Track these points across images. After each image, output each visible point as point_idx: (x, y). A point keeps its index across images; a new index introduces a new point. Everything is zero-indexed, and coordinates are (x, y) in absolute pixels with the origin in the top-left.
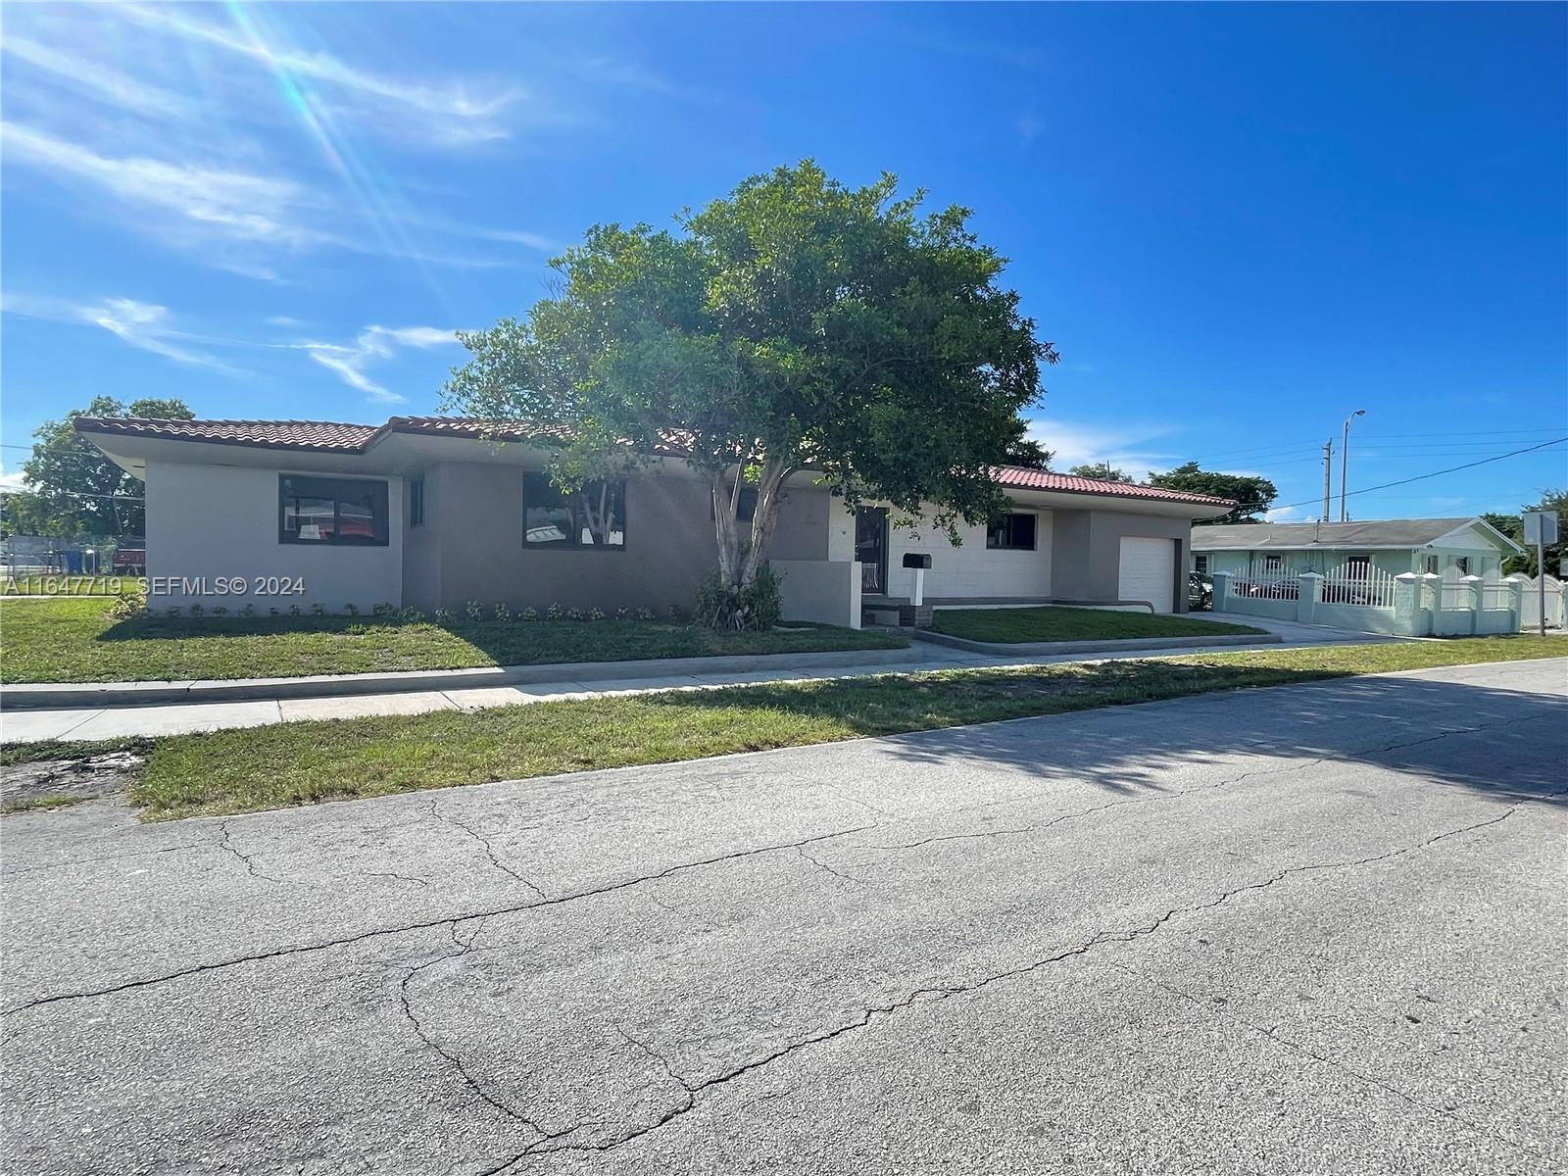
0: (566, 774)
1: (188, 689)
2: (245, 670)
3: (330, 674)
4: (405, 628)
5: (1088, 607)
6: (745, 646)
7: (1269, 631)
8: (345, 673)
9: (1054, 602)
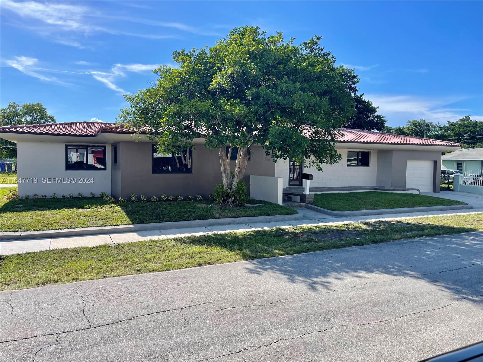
0: (129, 275)
1: (21, 235)
2: (41, 227)
3: (71, 228)
4: (105, 206)
5: (389, 192)
6: (229, 214)
7: (467, 202)
8: (76, 228)
9: (375, 189)
